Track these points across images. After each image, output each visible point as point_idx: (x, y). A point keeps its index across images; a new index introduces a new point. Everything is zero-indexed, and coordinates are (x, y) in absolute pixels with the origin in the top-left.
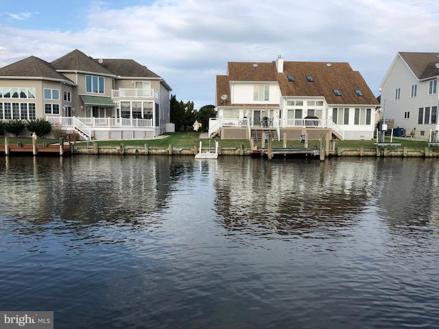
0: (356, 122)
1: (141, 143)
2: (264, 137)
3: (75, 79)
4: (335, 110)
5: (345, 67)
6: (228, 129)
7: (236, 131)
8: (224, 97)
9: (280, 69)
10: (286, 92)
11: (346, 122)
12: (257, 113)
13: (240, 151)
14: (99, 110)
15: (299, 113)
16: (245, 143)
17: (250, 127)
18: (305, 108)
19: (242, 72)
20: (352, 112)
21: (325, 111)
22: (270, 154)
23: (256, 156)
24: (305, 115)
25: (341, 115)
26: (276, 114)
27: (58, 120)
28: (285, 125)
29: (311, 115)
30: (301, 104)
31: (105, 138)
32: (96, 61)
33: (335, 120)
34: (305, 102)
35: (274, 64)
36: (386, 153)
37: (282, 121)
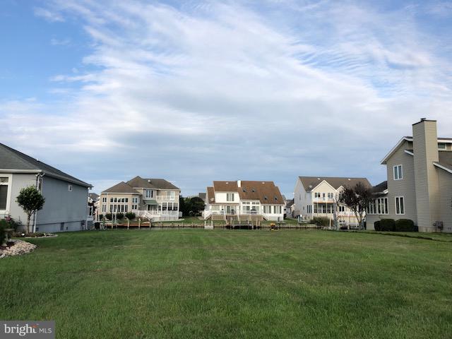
0: (275, 213)
1: (171, 222)
2: (231, 219)
3: (141, 192)
4: (264, 207)
5: (271, 184)
6: (215, 216)
7: (218, 216)
8: (212, 200)
9: (239, 185)
10: (242, 198)
11: (270, 212)
12: (228, 207)
13: (222, 225)
14: (152, 207)
15: (248, 207)
16: (224, 222)
17: (225, 214)
18: (251, 205)
19: (220, 186)
20: (272, 207)
21: (261, 207)
22: (234, 226)
23: (228, 227)
24: (251, 209)
25: (267, 209)
26: (238, 208)
27: (137, 212)
28: (242, 213)
29: (254, 209)
30: (249, 203)
31: (156, 220)
32: (146, 180)
33: (265, 212)
34: (251, 202)
35: (236, 182)
36: (281, 226)
37: (240, 211)
